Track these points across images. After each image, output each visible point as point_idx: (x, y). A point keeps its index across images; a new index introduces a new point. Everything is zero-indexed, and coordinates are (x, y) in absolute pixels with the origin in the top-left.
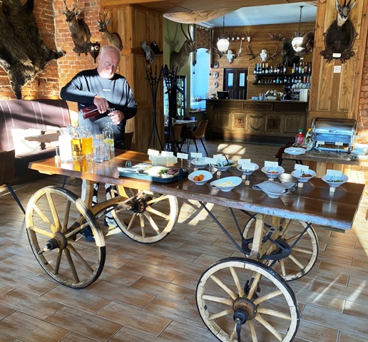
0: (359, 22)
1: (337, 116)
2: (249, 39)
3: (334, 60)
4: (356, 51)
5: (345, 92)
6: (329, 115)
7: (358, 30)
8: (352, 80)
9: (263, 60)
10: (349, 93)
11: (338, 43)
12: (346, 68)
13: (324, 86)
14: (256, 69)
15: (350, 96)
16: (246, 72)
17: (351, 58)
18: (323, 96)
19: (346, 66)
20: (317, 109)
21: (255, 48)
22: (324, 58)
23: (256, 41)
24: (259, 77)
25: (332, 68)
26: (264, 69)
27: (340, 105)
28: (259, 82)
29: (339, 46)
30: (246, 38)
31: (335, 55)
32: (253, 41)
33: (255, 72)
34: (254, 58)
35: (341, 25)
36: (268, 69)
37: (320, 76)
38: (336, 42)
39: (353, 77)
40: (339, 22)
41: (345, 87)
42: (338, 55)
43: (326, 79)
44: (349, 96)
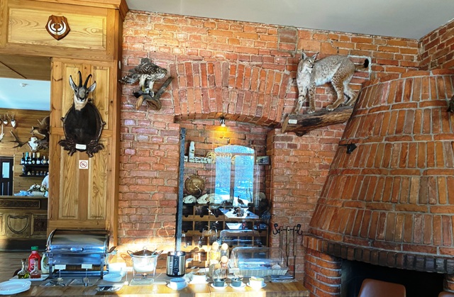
0: (106, 109)
1: (87, 224)
2: (13, 124)
3: (78, 152)
4: (105, 143)
5: (97, 194)
6: (76, 224)
7: (106, 119)
8: (104, 179)
9: (33, 149)
10: (102, 195)
11: (79, 131)
12: (95, 163)
13: (67, 185)
14: (24, 159)
15: (103, 199)
16: (11, 161)
17: (100, 151)
18: (67, 200)
19: (95, 161)
20: (60, 216)
21: (22, 134)
22: (65, 149)
23: (24, 127)
24: (28, 168)
25: (76, 163)
26: (35, 159)
27: (91, 211)
28: (29, 174)
29: (81, 135)
30: (9, 122)
31: (78, 146)
32: (20, 126)
33: (22, 162)
34: (21, 145)
35: (79, 109)
36: (41, 159)
37: (61, 172)
38: (77, 130)
39: (104, 175)
40: (76, 105)
41: (95, 188)
42: (83, 147)
43: (69, 176)
44: (101, 198)
